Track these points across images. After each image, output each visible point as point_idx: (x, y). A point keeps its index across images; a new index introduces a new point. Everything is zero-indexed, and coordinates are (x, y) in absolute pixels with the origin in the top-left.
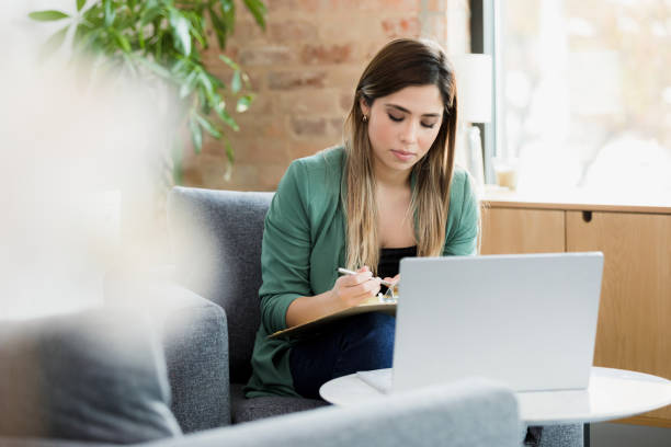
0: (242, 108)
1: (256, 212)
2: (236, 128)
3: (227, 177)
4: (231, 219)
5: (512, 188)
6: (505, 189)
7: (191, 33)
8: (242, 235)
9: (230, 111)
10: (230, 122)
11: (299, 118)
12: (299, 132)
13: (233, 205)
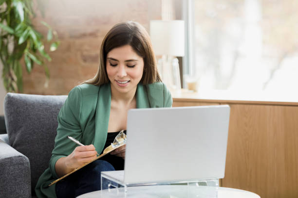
0: (53, 49)
1: (51, 106)
2: (50, 59)
3: (46, 85)
4: (37, 110)
5: (195, 91)
6: (191, 91)
7: (24, 10)
8: (43, 118)
9: (46, 50)
10: (47, 56)
11: (85, 53)
12: (85, 60)
13: (38, 103)
